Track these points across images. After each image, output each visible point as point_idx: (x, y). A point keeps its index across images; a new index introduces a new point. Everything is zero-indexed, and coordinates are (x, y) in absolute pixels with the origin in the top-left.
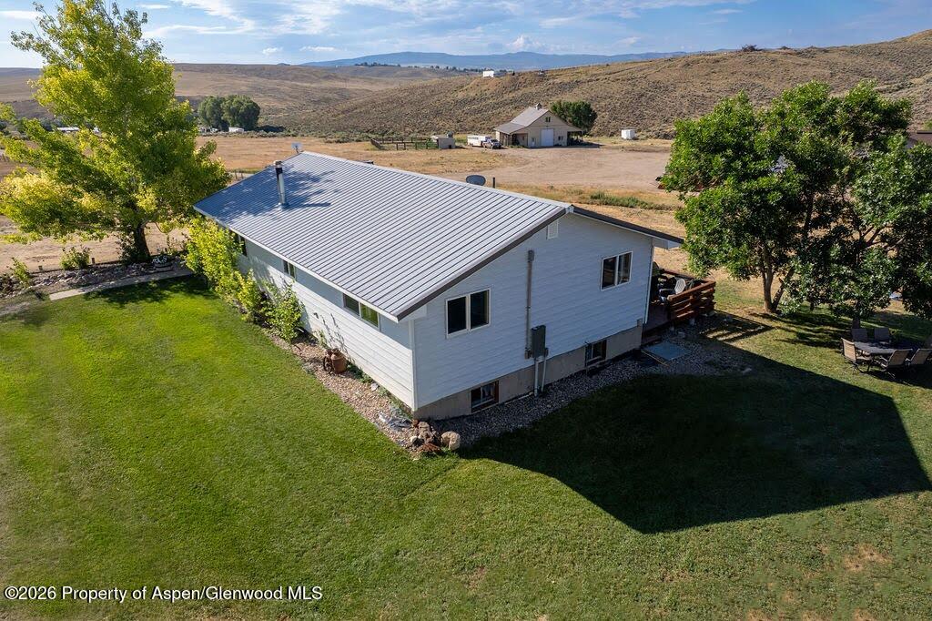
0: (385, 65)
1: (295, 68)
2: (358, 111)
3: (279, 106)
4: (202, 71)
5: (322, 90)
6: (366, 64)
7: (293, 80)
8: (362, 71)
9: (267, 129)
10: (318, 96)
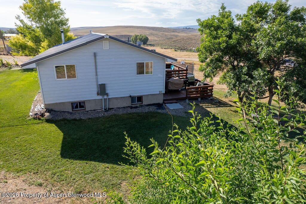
0: (193, 29)
1: (165, 29)
2: (178, 41)
3: (157, 39)
4: (137, 28)
5: (171, 35)
6: (186, 28)
7: (163, 32)
8: (185, 30)
9: (150, 45)
10: (169, 37)
